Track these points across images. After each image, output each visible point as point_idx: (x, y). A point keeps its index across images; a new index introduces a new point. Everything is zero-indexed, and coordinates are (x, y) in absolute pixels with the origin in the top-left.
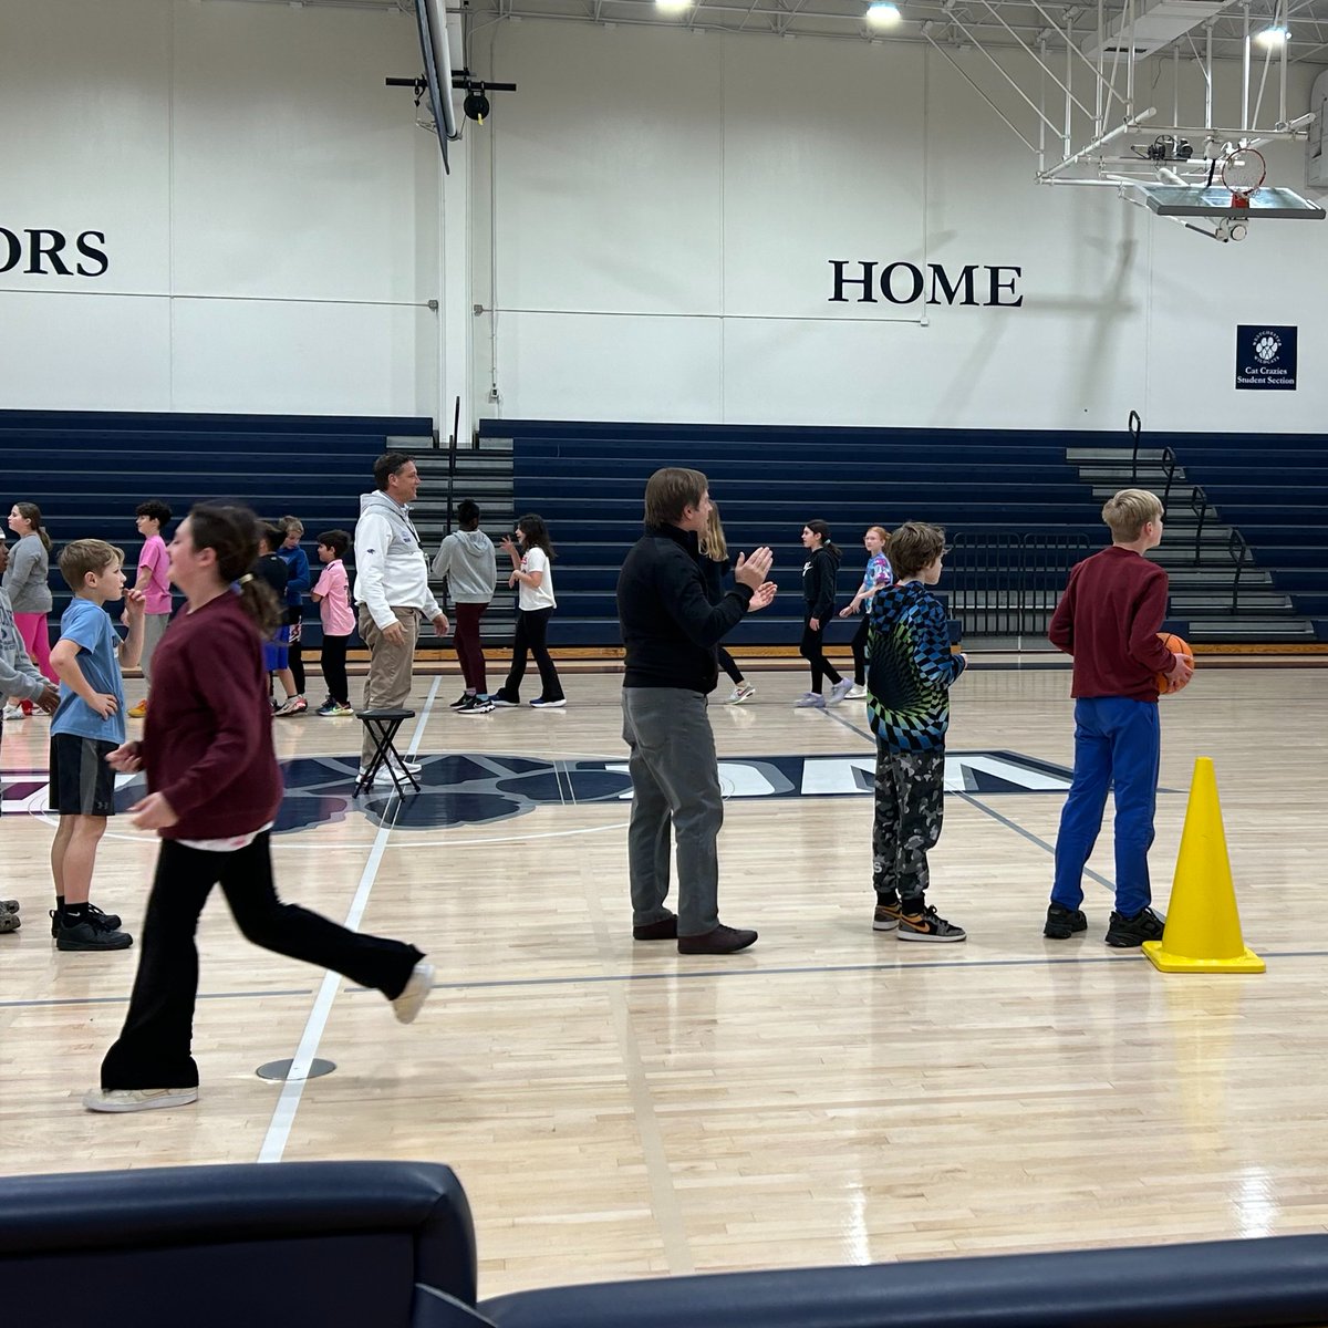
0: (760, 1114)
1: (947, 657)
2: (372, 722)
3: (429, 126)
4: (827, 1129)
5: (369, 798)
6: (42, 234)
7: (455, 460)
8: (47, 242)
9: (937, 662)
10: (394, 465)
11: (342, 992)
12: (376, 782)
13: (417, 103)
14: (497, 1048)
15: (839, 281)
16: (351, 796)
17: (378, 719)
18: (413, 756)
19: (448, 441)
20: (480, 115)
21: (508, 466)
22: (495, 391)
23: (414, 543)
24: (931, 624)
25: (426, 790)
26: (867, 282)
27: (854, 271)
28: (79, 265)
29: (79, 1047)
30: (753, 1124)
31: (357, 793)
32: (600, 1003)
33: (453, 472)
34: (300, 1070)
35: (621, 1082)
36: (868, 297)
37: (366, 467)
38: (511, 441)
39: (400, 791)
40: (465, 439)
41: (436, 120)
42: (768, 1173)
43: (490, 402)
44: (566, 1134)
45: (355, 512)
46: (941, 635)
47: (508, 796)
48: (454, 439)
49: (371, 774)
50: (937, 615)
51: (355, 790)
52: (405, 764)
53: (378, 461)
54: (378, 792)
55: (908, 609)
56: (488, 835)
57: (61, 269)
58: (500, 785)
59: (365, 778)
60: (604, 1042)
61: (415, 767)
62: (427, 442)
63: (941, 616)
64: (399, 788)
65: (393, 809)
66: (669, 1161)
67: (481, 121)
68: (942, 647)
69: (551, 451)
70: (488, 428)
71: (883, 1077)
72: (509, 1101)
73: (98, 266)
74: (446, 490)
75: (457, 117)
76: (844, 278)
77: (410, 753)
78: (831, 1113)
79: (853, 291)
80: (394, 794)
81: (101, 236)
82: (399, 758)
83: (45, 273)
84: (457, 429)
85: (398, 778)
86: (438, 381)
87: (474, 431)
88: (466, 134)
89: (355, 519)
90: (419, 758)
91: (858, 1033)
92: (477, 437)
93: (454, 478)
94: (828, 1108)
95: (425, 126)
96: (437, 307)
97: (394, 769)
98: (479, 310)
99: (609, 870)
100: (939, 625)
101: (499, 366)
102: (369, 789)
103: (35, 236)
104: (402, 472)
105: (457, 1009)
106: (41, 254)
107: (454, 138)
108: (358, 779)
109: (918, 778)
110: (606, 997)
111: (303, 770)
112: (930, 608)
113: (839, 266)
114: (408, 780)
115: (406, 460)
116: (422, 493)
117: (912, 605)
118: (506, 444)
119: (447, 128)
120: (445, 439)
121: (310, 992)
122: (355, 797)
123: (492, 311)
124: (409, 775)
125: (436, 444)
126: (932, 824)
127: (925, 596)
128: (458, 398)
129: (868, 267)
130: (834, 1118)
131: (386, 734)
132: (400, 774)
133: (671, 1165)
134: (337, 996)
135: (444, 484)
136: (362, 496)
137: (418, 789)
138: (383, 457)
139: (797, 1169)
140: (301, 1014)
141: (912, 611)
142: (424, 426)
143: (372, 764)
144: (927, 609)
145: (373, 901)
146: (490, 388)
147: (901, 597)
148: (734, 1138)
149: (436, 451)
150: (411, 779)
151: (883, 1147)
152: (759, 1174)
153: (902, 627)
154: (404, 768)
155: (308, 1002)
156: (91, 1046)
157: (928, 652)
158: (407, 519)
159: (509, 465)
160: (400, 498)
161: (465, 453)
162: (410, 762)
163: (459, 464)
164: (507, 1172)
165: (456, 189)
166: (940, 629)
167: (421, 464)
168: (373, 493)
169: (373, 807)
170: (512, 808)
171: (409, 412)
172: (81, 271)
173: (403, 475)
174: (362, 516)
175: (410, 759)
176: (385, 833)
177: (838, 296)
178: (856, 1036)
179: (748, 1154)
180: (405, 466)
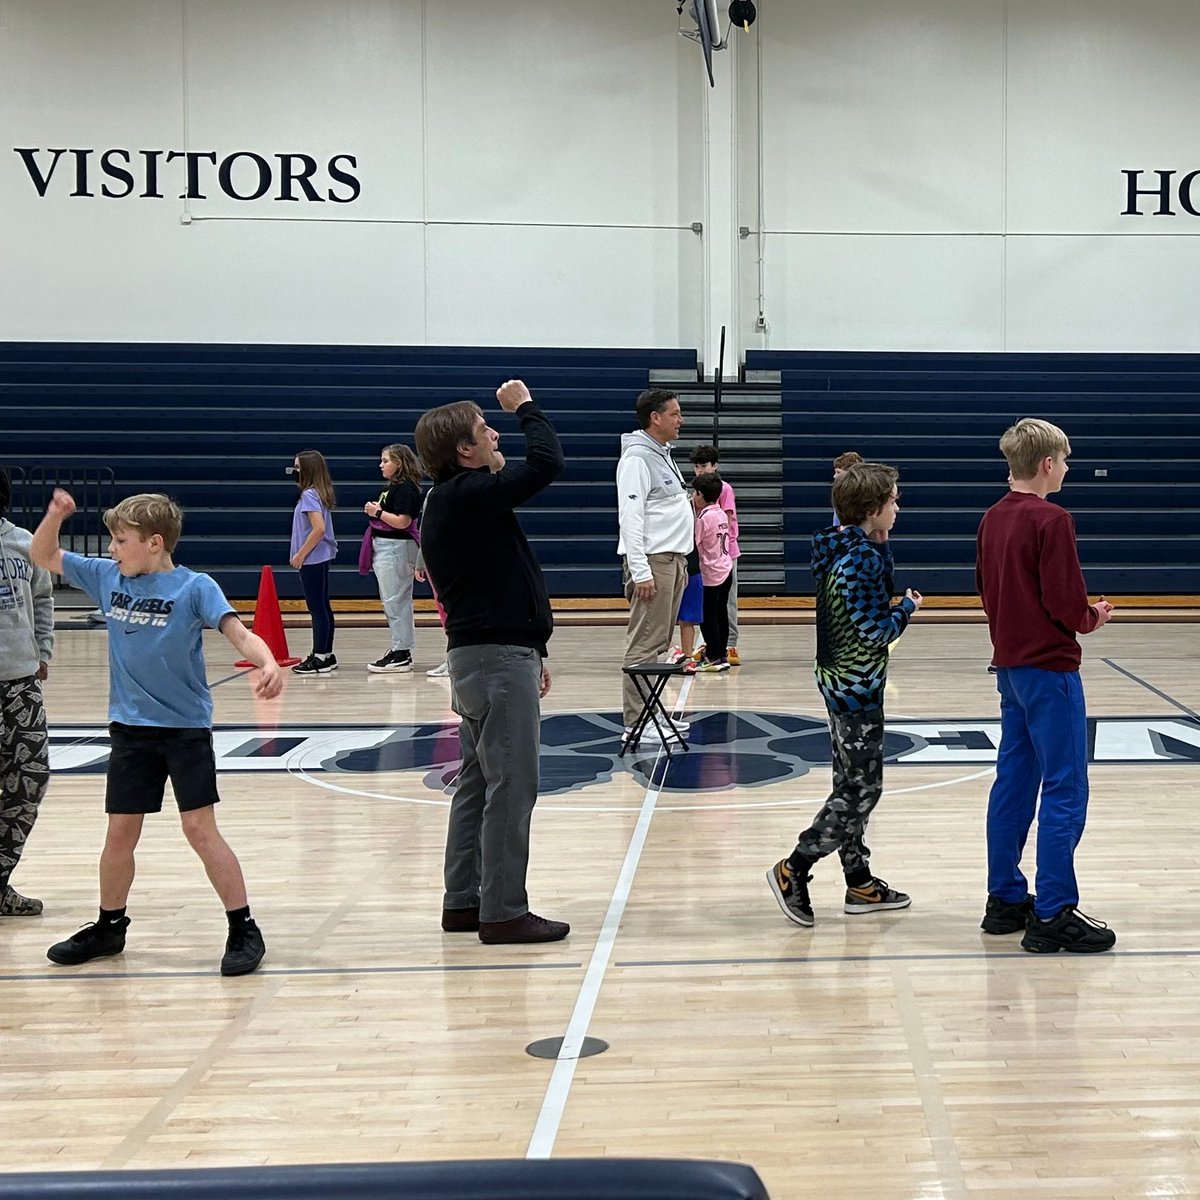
0: (1057, 1111)
1: (885, 613)
2: (639, 677)
3: (693, 35)
4: (1130, 1130)
5: (635, 758)
6: (292, 158)
7: (721, 394)
8: (298, 167)
9: (876, 619)
10: (657, 403)
11: (612, 966)
12: (642, 740)
13: (680, 11)
14: (775, 1030)
15: (1133, 192)
16: (616, 755)
17: (645, 674)
18: (680, 713)
19: (713, 374)
20: (746, 22)
21: (776, 401)
22: (762, 321)
23: (677, 484)
24: (865, 577)
25: (694, 749)
26: (1164, 193)
27: (1149, 182)
28: (331, 191)
29: (344, 1019)
30: (1052, 1122)
31: (623, 753)
32: (885, 984)
33: (718, 408)
34: (572, 1047)
35: (908, 1071)
36: (1165, 209)
37: (627, 403)
38: (779, 373)
39: (668, 750)
40: (731, 372)
41: (700, 29)
42: (1068, 1176)
43: (757, 332)
44: (851, 1125)
45: (616, 451)
46: (878, 588)
47: (781, 757)
48: (719, 372)
49: (638, 731)
50: (871, 566)
51: (621, 749)
52: (673, 721)
53: (640, 397)
54: (645, 750)
55: (840, 558)
56: (759, 799)
57: (313, 196)
58: (772, 745)
59: (631, 736)
60: (887, 1027)
61: (683, 725)
62: (690, 376)
63: (876, 567)
64: (667, 747)
65: (661, 769)
66: (960, 1159)
67: (746, 28)
68: (880, 602)
69: (820, 384)
70: (756, 360)
71: (1192, 1074)
72: (790, 1088)
73: (349, 191)
74: (712, 427)
75: (722, 24)
76: (1138, 189)
77: (677, 709)
78: (1135, 1112)
79: (1148, 203)
80: (661, 753)
81: (352, 160)
82: (666, 715)
83: (297, 199)
84: (722, 361)
85: (666, 736)
86: (702, 309)
87: (740, 363)
88: (731, 43)
89: (615, 459)
90: (687, 714)
91: (1164, 1025)
92: (743, 370)
93: (720, 413)
94: (1131, 1107)
95: (687, 34)
96: (701, 231)
97: (662, 728)
98: (744, 232)
99: (890, 840)
100: (874, 577)
101: (766, 292)
102: (635, 748)
103: (286, 161)
104: (664, 410)
105: (729, 987)
106: (292, 180)
107: (719, 47)
108: (624, 737)
109: (848, 746)
110: (889, 978)
111: (568, 727)
112: (864, 558)
113: (1132, 176)
114: (676, 739)
115: (670, 397)
116: (685, 430)
117: (846, 553)
118: (773, 377)
119: (712, 38)
120: (710, 372)
121: (580, 965)
122: (621, 756)
123: (759, 233)
124: (677, 734)
125: (701, 377)
126: (865, 797)
127: (862, 544)
128: (724, 328)
129: (1165, 177)
130: (1138, 1117)
131: (653, 690)
132: (667, 733)
133: (963, 1163)
134: (608, 971)
135: (710, 421)
136: (623, 436)
137: (686, 748)
138: (646, 393)
139: (1099, 1172)
140: (571, 988)
141: (844, 560)
142: (687, 359)
143: (638, 722)
144: (860, 560)
145: (641, 870)
146: (756, 317)
147: (833, 544)
148: (1029, 1136)
149: (701, 384)
150: (679, 737)
151: (1193, 1152)
152: (1059, 1177)
153: (833, 578)
154: (672, 725)
155: (578, 977)
156: (357, 1019)
157: (864, 609)
158: (669, 458)
159: (777, 399)
160: (662, 437)
161: (731, 387)
162: (677, 719)
163: (724, 399)
164: (789, 1165)
165: (720, 103)
166: (876, 582)
167: (684, 399)
168: (635, 433)
169: (638, 767)
170: (784, 770)
171: (672, 343)
172: (332, 197)
173: (667, 413)
174: (623, 457)
175: (677, 716)
176: (653, 795)
177: (1132, 209)
178: (1159, 1028)
179: (1045, 1154)
180: (668, 403)
